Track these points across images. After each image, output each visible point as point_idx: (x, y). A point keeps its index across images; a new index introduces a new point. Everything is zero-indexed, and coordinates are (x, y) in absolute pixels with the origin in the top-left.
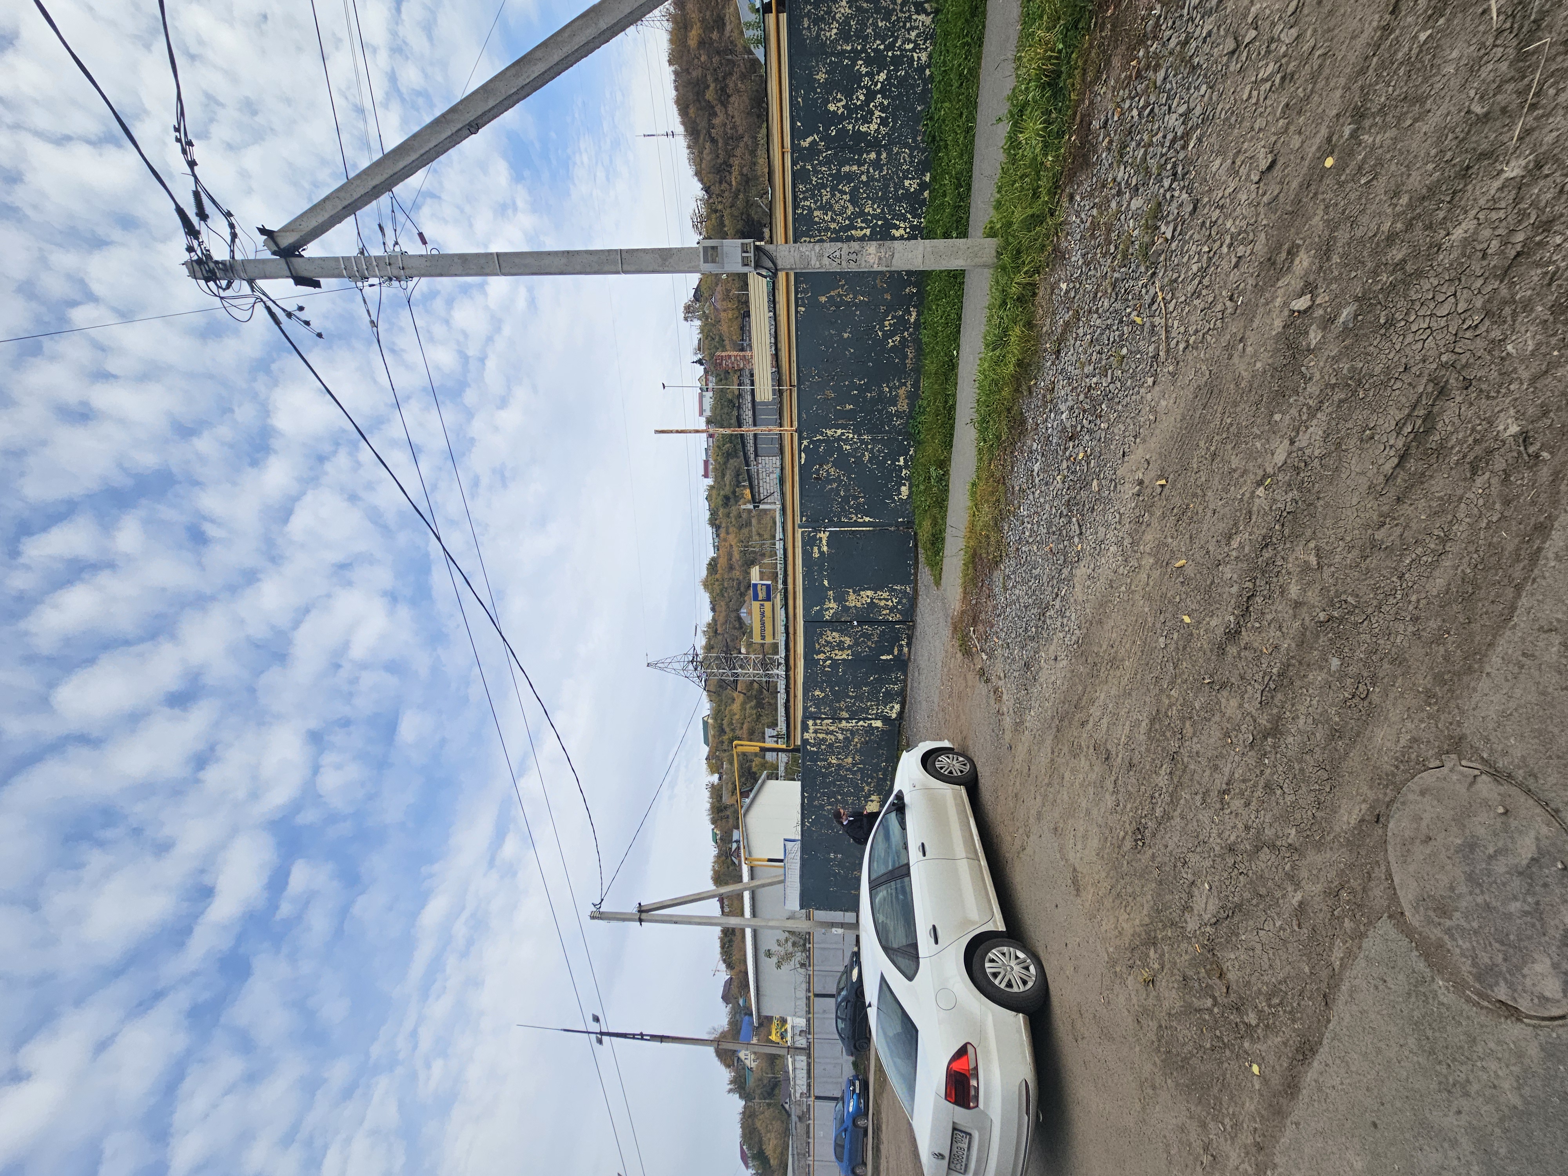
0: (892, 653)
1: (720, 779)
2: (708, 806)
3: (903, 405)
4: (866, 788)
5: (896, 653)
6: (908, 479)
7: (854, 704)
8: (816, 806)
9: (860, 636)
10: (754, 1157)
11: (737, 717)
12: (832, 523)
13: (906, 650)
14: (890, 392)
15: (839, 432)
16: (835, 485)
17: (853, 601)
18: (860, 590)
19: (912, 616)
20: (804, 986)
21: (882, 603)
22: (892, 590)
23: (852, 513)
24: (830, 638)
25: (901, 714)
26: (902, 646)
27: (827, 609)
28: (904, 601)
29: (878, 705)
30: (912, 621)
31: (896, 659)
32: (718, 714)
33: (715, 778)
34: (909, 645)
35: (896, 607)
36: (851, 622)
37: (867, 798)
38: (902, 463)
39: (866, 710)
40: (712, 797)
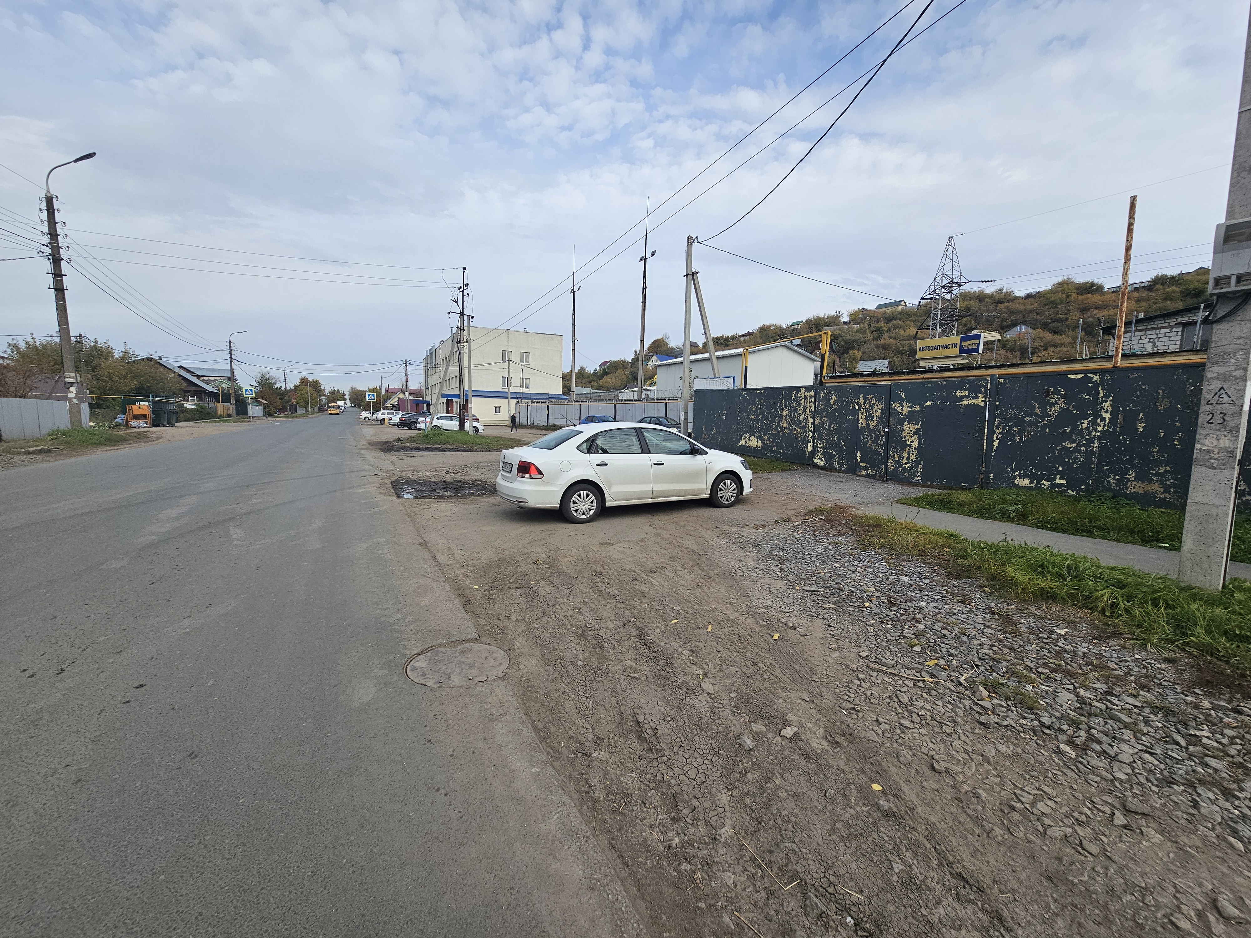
0: (861, 462)
1: (845, 323)
2: (821, 315)
3: (1135, 487)
4: (766, 438)
5: (862, 464)
6: (1038, 487)
7: (825, 429)
8: (755, 399)
9: (876, 435)
10: (604, 369)
11: (902, 332)
12: (993, 408)
13: (864, 473)
14: (1157, 474)
15: (1107, 416)
16: (1038, 411)
17: (909, 428)
18: (919, 435)
19: (892, 480)
20: (671, 396)
21: (905, 455)
22: (917, 463)
23: (1004, 429)
24: (876, 407)
25: (816, 466)
26: (867, 470)
27: (902, 405)
28: (906, 474)
29: (823, 448)
30: (887, 480)
31: (857, 464)
32: (907, 315)
33: (845, 318)
34: (868, 476)
35: (901, 466)
36: (888, 426)
37: (760, 438)
38: (1058, 481)
39: (819, 438)
40: (828, 317)
